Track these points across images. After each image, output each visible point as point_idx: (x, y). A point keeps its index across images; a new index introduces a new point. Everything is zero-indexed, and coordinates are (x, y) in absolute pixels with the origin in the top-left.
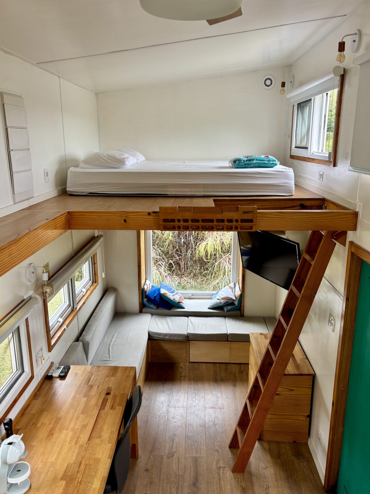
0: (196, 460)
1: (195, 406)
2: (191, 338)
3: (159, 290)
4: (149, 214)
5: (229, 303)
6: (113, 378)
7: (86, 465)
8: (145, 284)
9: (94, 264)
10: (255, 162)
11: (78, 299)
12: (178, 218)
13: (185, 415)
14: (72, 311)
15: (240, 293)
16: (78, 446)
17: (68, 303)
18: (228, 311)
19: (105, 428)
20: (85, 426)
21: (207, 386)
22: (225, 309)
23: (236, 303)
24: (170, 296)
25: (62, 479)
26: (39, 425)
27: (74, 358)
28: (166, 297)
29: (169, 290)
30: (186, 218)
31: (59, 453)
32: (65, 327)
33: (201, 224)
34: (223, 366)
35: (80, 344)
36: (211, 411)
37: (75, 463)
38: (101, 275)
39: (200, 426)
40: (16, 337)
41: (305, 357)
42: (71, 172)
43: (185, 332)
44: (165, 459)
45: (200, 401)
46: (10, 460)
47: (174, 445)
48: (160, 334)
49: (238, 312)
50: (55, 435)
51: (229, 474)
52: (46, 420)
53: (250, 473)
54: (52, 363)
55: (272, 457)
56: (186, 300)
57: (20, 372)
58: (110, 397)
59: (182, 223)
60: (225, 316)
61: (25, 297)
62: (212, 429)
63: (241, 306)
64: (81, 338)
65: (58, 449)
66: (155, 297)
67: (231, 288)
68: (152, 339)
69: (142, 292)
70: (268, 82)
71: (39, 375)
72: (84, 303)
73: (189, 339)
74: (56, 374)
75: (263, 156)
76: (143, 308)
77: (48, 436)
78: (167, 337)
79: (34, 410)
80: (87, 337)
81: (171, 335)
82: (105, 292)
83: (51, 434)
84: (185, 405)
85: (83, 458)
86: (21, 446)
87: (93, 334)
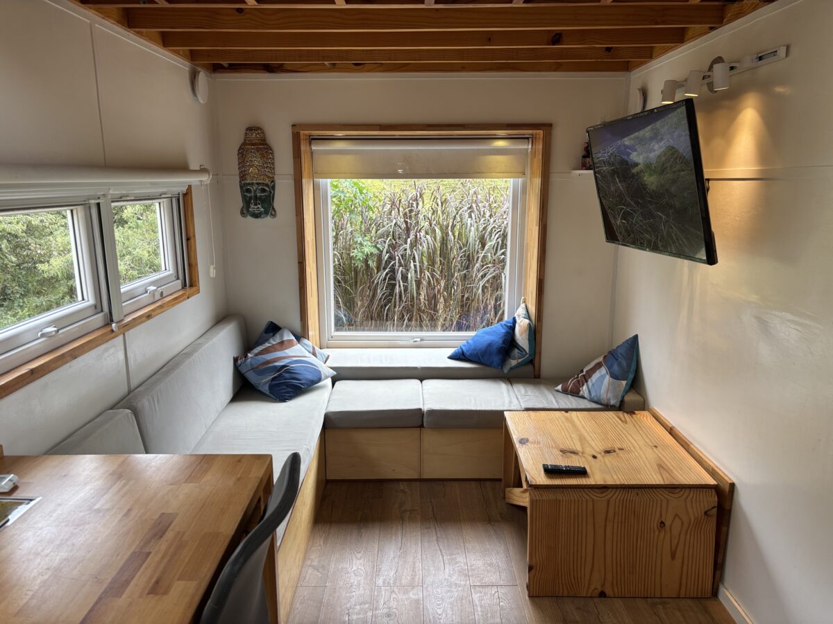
9: (188, 239)
38: (208, 271)
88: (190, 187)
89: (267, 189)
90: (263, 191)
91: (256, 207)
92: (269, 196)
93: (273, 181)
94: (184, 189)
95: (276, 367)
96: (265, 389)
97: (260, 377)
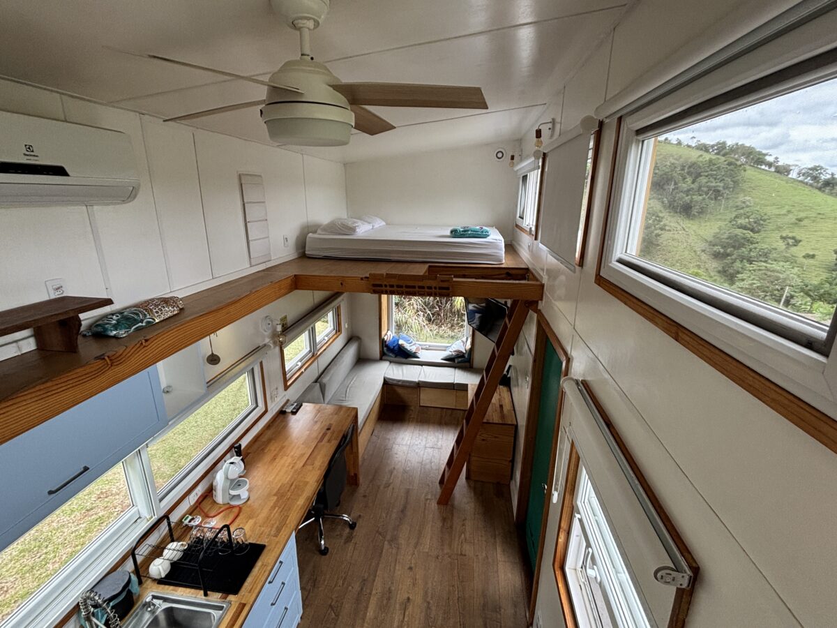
0: (408, 492)
1: (417, 445)
2: (421, 385)
3: (398, 341)
4: (362, 279)
5: (460, 355)
6: (336, 416)
7: (296, 486)
8: (386, 334)
9: (338, 315)
10: (469, 232)
11: (318, 347)
12: (385, 283)
13: (406, 453)
14: (313, 356)
15: (470, 347)
16: (293, 470)
17: (309, 349)
18: (458, 362)
19: (319, 457)
20: (302, 455)
21: (431, 429)
22: (456, 361)
23: (466, 356)
24: (408, 346)
25: (275, 495)
26: (266, 451)
27: (309, 397)
28: (404, 347)
29: (407, 341)
30: (391, 283)
31: (277, 475)
32: (303, 370)
33: (404, 289)
34: (450, 412)
35: (318, 384)
36: (430, 450)
37: (288, 483)
38: (345, 326)
39: (418, 463)
40: (251, 377)
41: (512, 409)
42: (310, 238)
43: (416, 380)
44: (382, 488)
45: (422, 440)
46: (231, 477)
47: (392, 478)
48: (394, 380)
49: (467, 364)
50: (277, 460)
51: (434, 505)
52: (273, 447)
53: (453, 506)
54: (288, 400)
55: (475, 493)
56: (423, 351)
57: (254, 406)
58: (329, 432)
59: (388, 288)
60: (455, 367)
61: (261, 345)
62: (428, 466)
63: (470, 358)
64: (319, 380)
65: (277, 471)
66: (394, 347)
67: (463, 342)
68: (388, 385)
69: (383, 342)
70: (500, 155)
71: (274, 409)
72: (325, 350)
73: (419, 386)
74: (289, 410)
75: (478, 228)
76: (383, 357)
77: (271, 460)
78: (400, 383)
79: (264, 439)
80: (325, 380)
81: (404, 381)
82: (351, 339)
83: (274, 459)
84: (408, 443)
85: (295, 480)
86: (240, 465)
87: (331, 377)
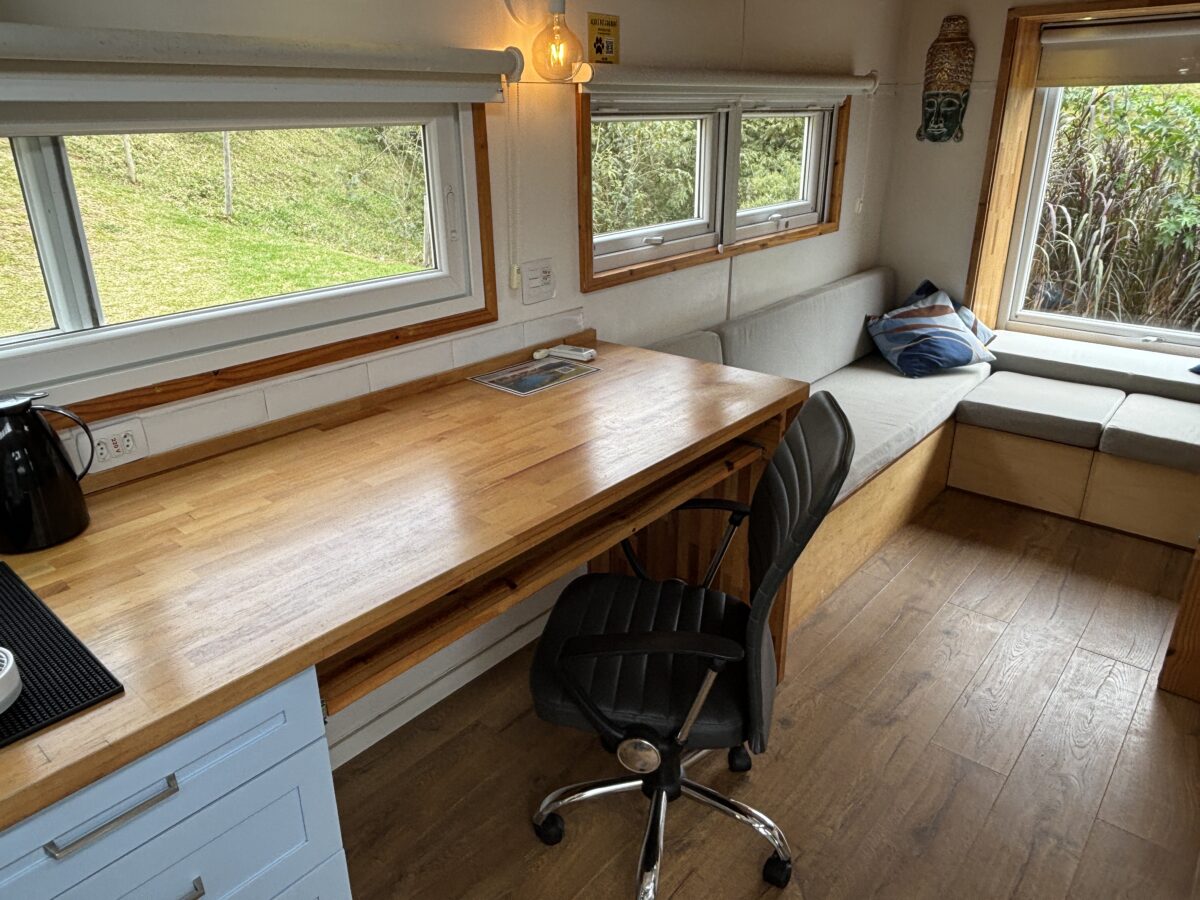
9: (836, 164)
14: (716, 247)
17: (705, 220)
38: (853, 205)
54: (589, 331)
71: (526, 329)
72: (763, 244)
88: (849, 98)
89: (955, 101)
90: (950, 104)
91: (936, 126)
92: (957, 111)
93: (967, 91)
94: (842, 101)
95: (914, 335)
96: (894, 359)
97: (890, 344)
